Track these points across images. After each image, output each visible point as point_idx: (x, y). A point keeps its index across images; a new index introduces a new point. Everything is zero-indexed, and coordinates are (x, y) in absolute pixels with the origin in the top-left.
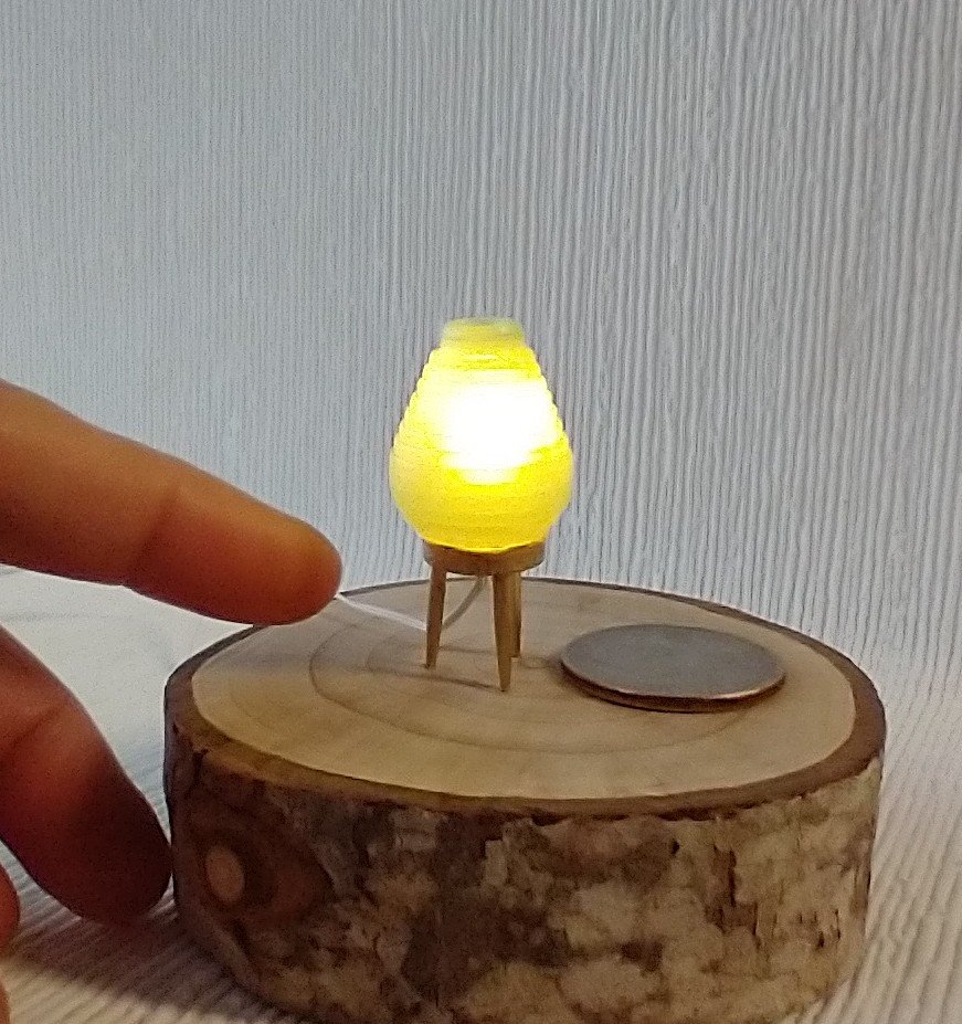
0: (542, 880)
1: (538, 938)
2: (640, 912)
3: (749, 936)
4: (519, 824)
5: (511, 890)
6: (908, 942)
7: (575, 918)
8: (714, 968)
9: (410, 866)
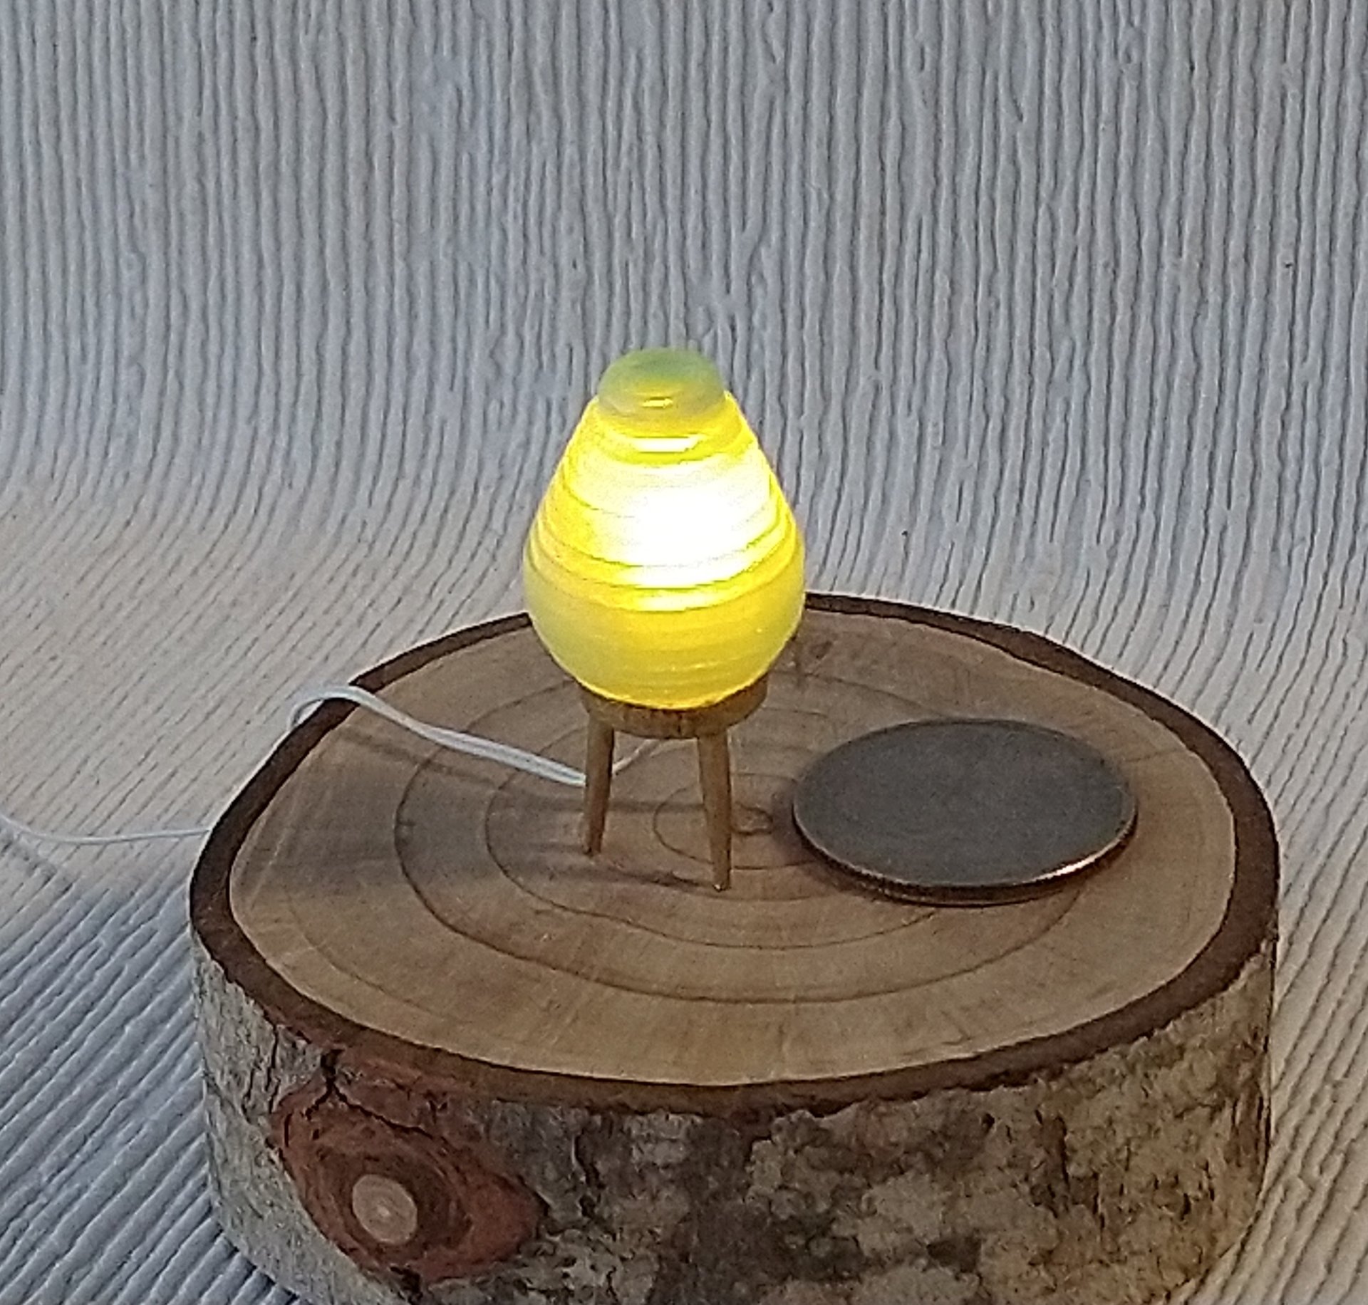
0: (824, 1181)
1: (822, 1249)
2: (950, 1204)
3: (1088, 1215)
4: (794, 1117)
5: (786, 1195)
6: (1326, 1183)
7: (868, 1220)
8: (1047, 1257)
9: (653, 1180)
